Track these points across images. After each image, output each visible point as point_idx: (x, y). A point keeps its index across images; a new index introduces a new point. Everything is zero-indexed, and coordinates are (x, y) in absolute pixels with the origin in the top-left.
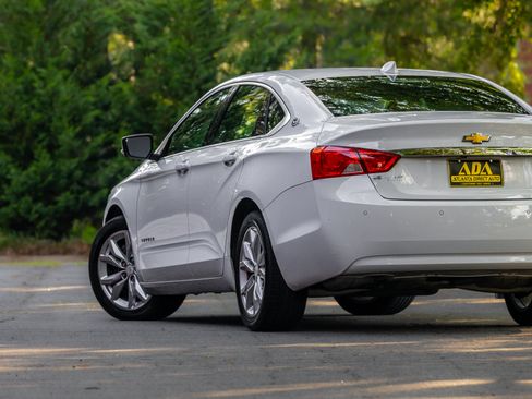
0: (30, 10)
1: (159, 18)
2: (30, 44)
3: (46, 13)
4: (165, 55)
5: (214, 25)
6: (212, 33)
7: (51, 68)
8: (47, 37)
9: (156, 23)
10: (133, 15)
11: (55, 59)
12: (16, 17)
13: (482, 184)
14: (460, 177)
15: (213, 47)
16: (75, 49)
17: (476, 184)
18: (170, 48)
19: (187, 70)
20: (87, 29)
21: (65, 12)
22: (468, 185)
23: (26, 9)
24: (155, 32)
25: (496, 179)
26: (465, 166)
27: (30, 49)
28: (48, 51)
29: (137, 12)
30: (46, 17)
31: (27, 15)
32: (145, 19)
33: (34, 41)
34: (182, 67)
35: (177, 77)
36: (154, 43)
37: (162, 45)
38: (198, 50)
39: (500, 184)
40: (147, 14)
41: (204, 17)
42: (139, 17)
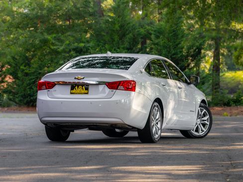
0: (115, 29)
1: (159, 33)
2: (114, 41)
3: (120, 30)
4: (160, 46)
5: (178, 36)
6: (177, 38)
7: (121, 49)
8: (121, 39)
9: (158, 34)
10: (150, 31)
11: (122, 46)
12: (110, 31)
13: (81, 93)
14: (74, 91)
15: (177, 43)
16: (130, 43)
17: (79, 93)
18: (162, 43)
19: (167, 51)
20: (134, 36)
21: (127, 30)
22: (76, 93)
23: (114, 29)
24: (158, 37)
25: (86, 92)
26: (76, 87)
27: (114, 43)
28: (121, 43)
29: (152, 30)
30: (120, 32)
31: (114, 30)
32: (155, 33)
33: (116, 40)
34: (166, 50)
35: (164, 53)
36: (157, 41)
37: (160, 42)
38: (171, 44)
39: (87, 93)
40: (155, 31)
41: (174, 33)
42: (152, 32)
